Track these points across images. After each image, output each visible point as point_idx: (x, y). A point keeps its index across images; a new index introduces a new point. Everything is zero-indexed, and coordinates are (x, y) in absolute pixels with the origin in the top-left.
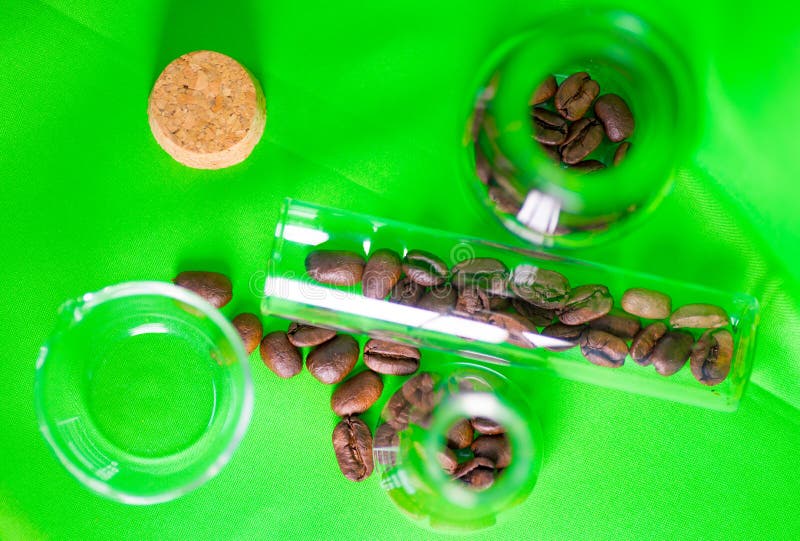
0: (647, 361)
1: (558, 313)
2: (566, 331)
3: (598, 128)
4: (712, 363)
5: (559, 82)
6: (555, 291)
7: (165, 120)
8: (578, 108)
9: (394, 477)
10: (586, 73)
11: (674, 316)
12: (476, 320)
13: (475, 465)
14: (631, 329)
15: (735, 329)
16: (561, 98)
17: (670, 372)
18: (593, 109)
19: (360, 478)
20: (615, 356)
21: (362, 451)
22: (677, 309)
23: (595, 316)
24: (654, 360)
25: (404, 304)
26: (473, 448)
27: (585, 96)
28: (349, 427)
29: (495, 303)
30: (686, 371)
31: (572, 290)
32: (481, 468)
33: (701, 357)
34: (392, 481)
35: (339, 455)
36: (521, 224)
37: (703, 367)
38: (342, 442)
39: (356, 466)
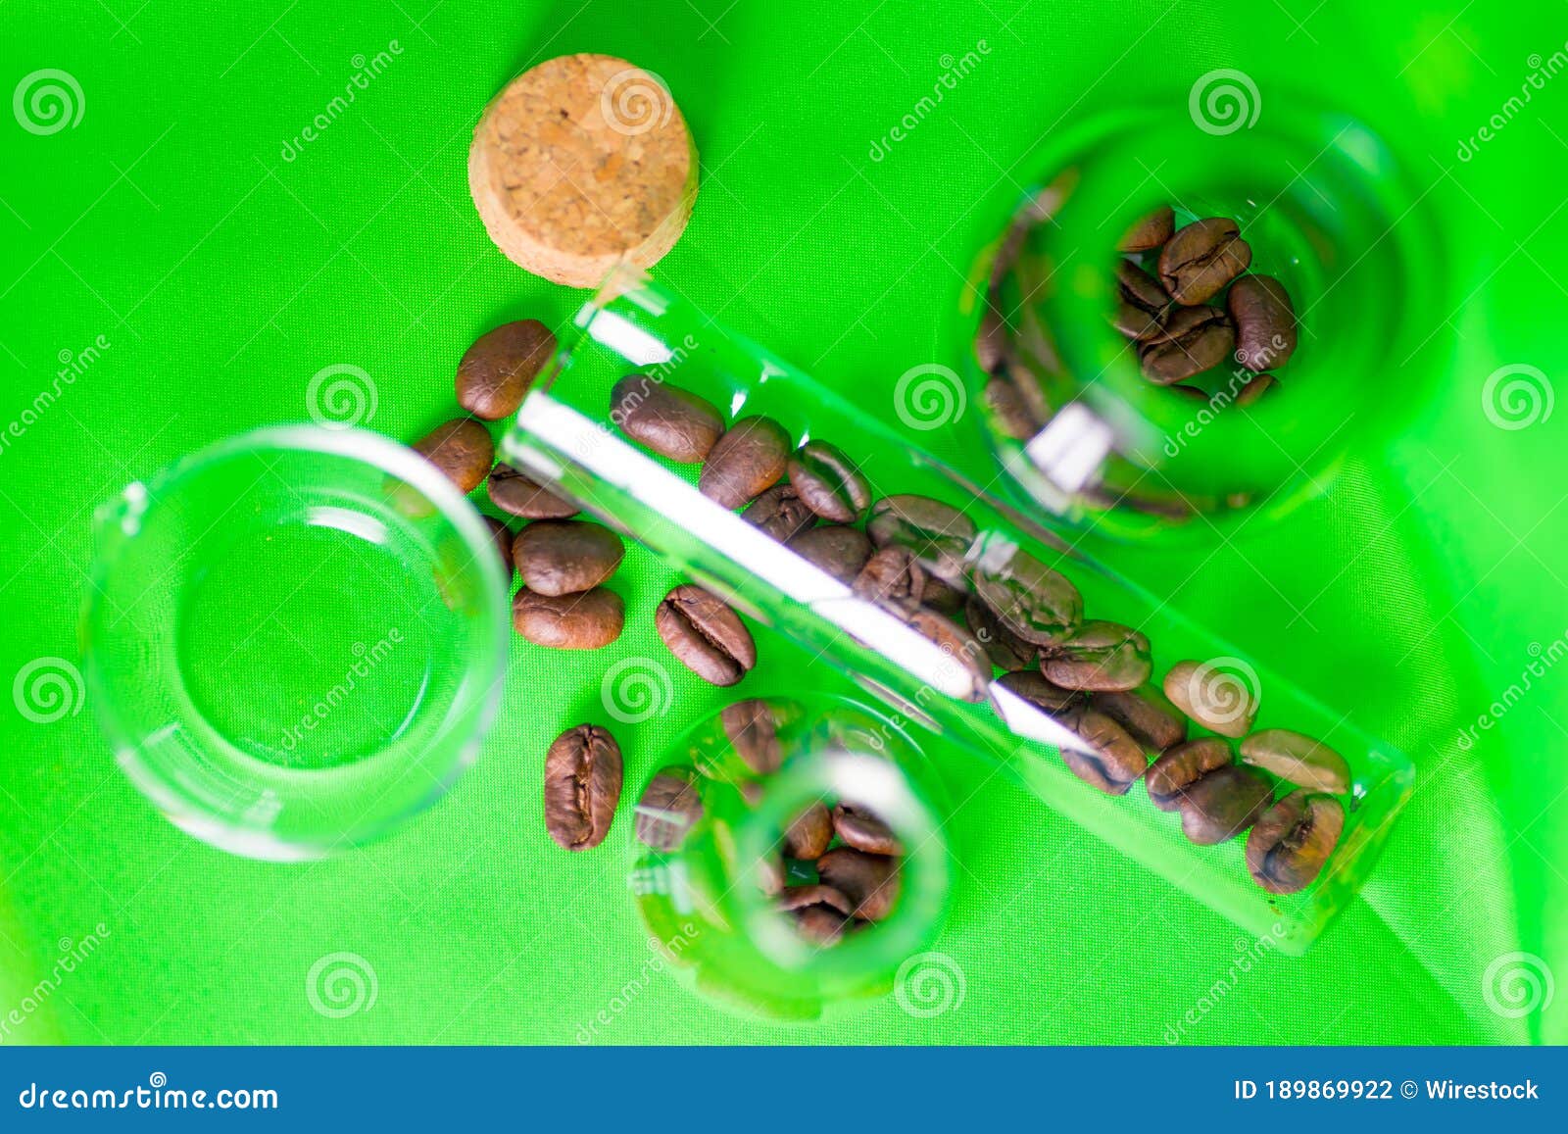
0: (1172, 802)
1: (1042, 654)
2: (1044, 691)
3: (1226, 333)
4: (1290, 850)
5: (1180, 222)
6: (1051, 614)
7: (503, 159)
8: (1199, 283)
9: (658, 871)
10: (1233, 222)
11: (1253, 741)
12: (888, 612)
13: (815, 899)
14: (1164, 735)
15: (1355, 804)
16: (1174, 255)
17: (1204, 840)
18: (1225, 296)
19: (574, 845)
20: (1118, 772)
21: (595, 795)
22: (1265, 731)
23: (1108, 687)
24: (1186, 807)
25: (768, 532)
26: (821, 865)
27: (1219, 265)
28: (586, 744)
29: (934, 593)
30: (1235, 851)
31: (1086, 622)
32: (824, 907)
33: (1272, 833)
34: (653, 878)
35: (551, 790)
36: (1032, 463)
37: (1270, 854)
38: (564, 766)
39: (576, 821)
